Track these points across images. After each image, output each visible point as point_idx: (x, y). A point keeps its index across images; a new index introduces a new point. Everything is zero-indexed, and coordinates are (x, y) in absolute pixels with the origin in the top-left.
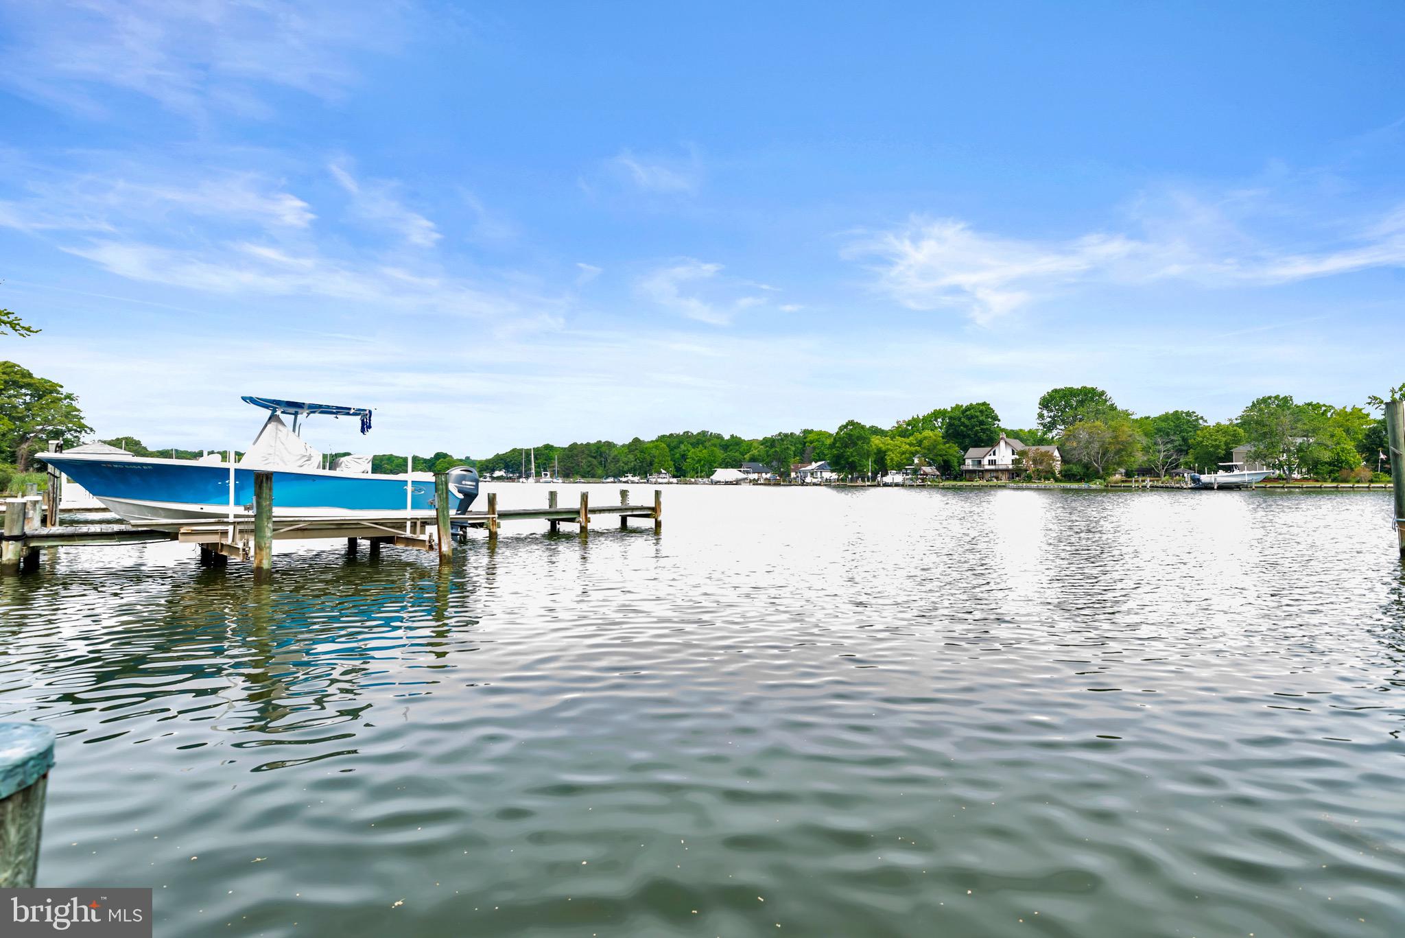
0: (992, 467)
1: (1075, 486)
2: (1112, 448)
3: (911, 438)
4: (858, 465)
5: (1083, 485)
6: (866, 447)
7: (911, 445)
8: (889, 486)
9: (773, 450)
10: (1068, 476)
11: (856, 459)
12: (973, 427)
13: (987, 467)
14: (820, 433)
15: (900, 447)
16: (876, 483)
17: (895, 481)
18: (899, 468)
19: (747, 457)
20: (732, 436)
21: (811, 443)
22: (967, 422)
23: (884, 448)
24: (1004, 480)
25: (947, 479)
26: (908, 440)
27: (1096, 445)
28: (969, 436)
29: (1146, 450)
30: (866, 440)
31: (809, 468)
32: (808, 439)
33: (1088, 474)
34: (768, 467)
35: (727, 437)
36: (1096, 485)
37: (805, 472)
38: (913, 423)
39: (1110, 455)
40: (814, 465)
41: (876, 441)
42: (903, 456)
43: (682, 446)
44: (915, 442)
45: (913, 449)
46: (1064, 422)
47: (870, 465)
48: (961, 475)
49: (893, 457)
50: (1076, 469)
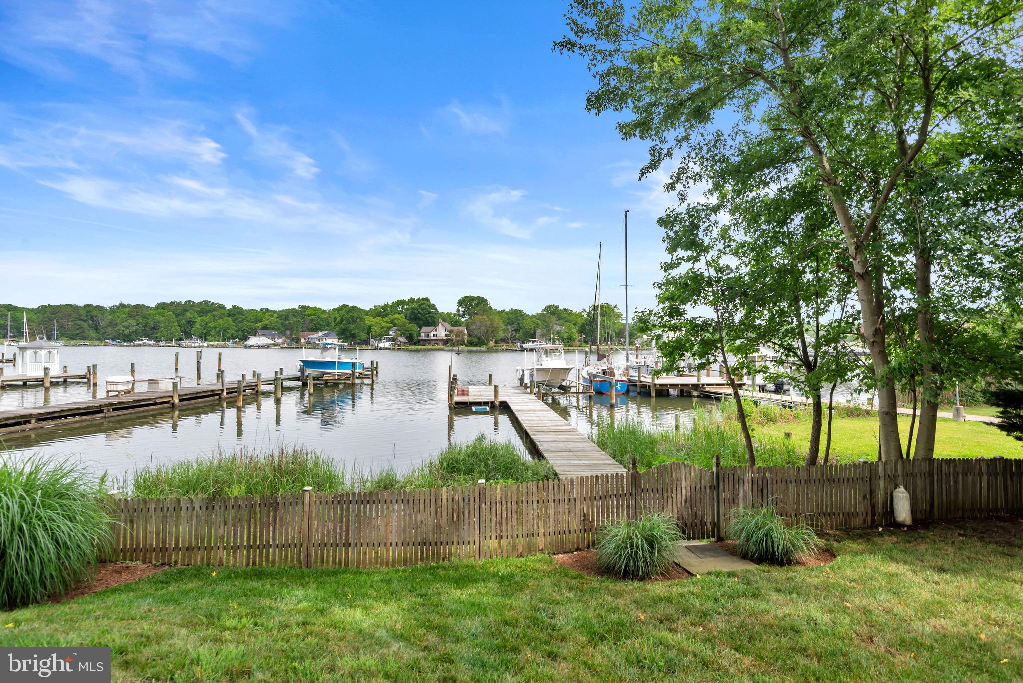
0: (435, 338)
1: (474, 349)
2: (490, 330)
5: (478, 348)
9: (287, 322)
10: (471, 344)
12: (425, 314)
13: (432, 338)
18: (380, 337)
19: (259, 325)
22: (421, 311)
24: (441, 346)
25: (410, 344)
27: (483, 328)
28: (422, 320)
29: (504, 331)
30: (362, 319)
31: (316, 335)
32: (306, 313)
33: (480, 343)
34: (282, 334)
35: (229, 306)
36: (483, 348)
37: (313, 339)
38: (385, 307)
39: (489, 333)
40: (320, 334)
43: (188, 314)
46: (469, 314)
48: (417, 343)
49: (376, 329)
50: (475, 340)
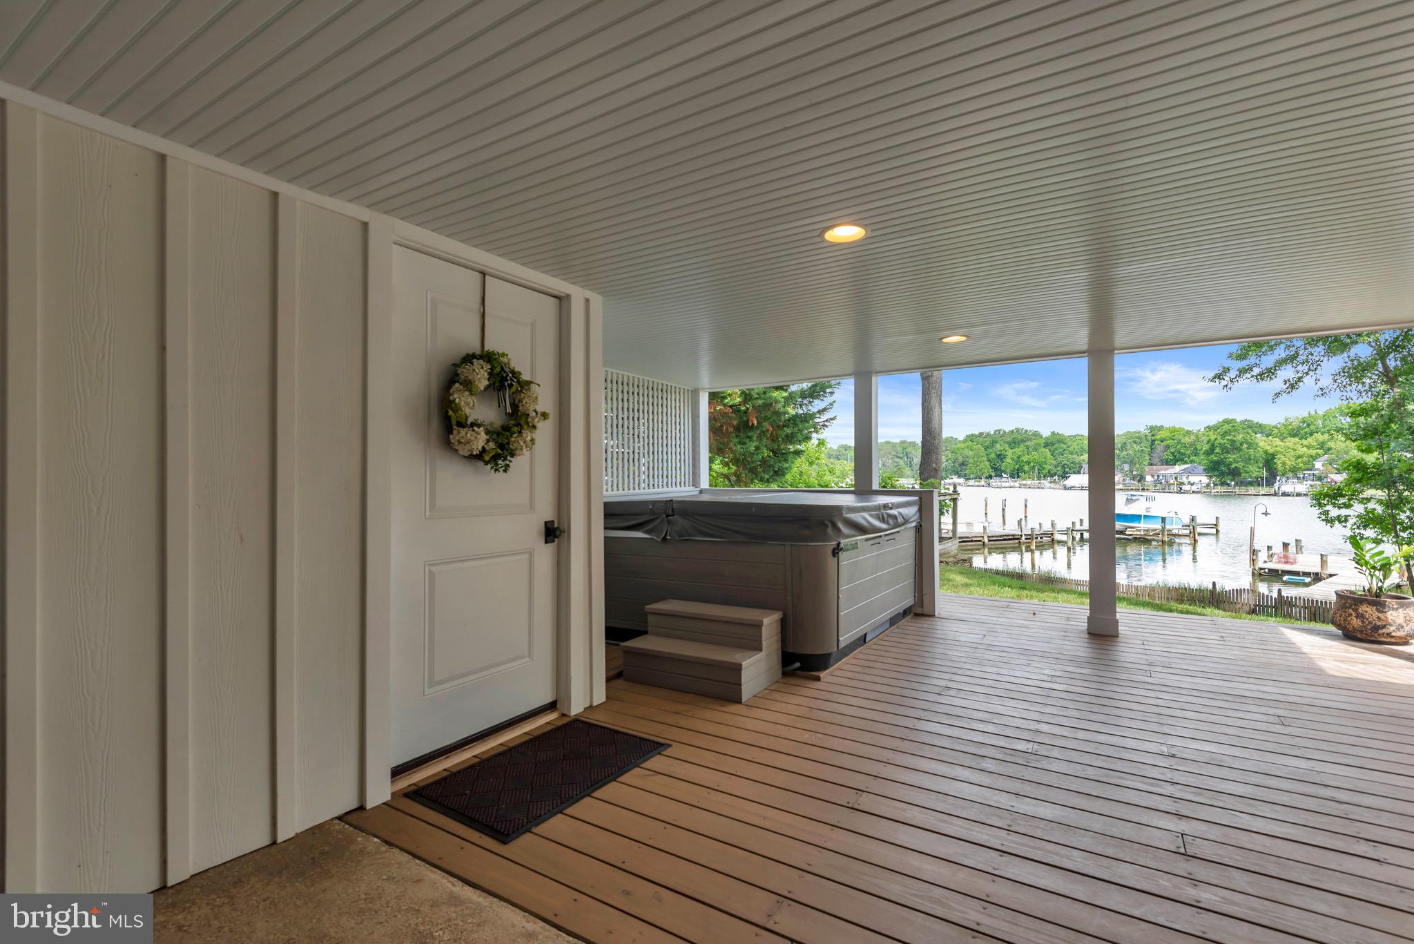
3: (1310, 440)
4: (1242, 471)
6: (1251, 452)
7: (1309, 447)
8: (1289, 495)
11: (1240, 465)
14: (1173, 430)
15: (1294, 450)
16: (1272, 491)
17: (1297, 491)
20: (1053, 433)
21: (1162, 441)
23: (1271, 451)
26: (1305, 442)
41: (1263, 443)
42: (1300, 460)
44: (1315, 444)
45: (1313, 452)
47: (1256, 471)
